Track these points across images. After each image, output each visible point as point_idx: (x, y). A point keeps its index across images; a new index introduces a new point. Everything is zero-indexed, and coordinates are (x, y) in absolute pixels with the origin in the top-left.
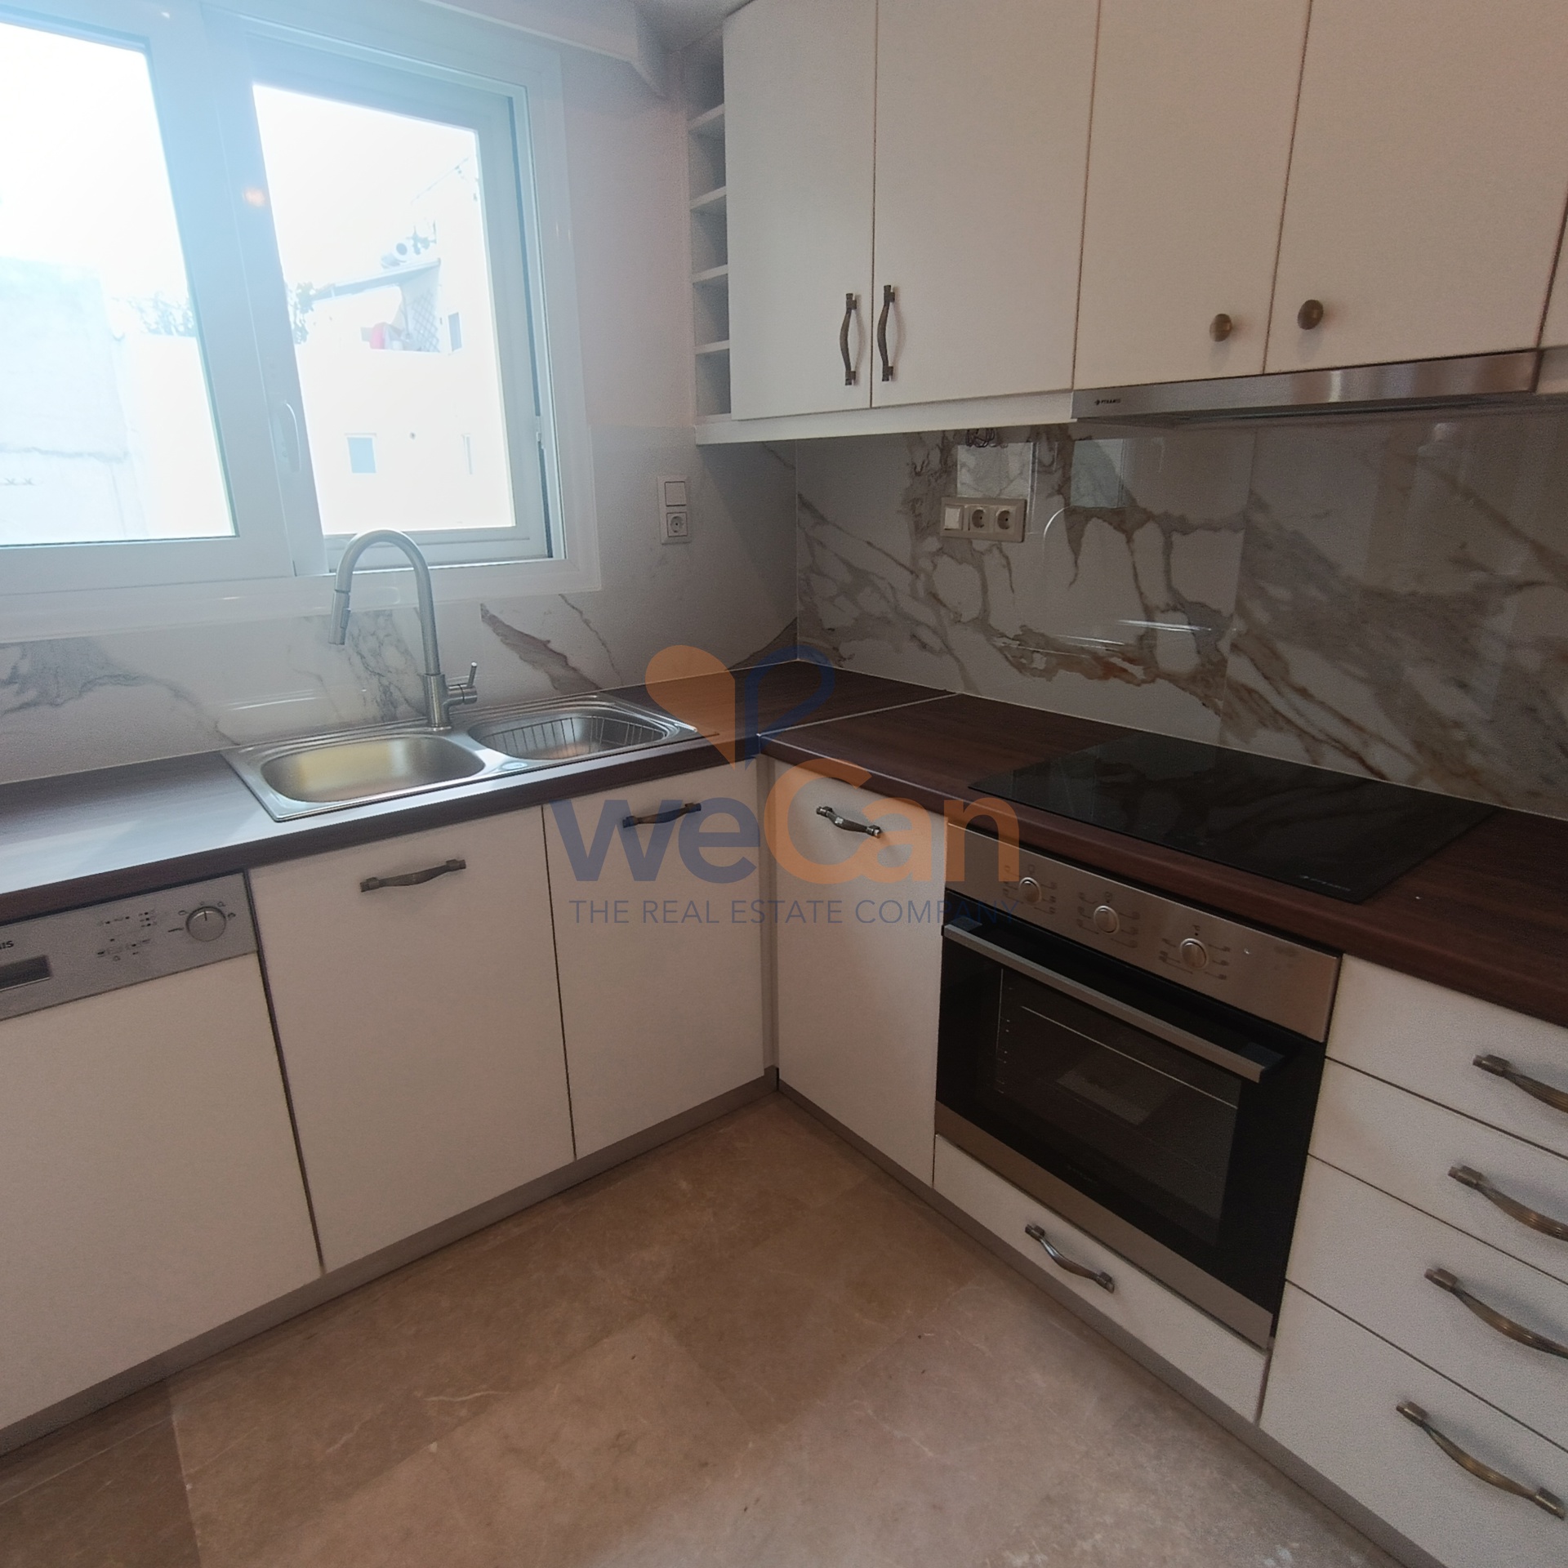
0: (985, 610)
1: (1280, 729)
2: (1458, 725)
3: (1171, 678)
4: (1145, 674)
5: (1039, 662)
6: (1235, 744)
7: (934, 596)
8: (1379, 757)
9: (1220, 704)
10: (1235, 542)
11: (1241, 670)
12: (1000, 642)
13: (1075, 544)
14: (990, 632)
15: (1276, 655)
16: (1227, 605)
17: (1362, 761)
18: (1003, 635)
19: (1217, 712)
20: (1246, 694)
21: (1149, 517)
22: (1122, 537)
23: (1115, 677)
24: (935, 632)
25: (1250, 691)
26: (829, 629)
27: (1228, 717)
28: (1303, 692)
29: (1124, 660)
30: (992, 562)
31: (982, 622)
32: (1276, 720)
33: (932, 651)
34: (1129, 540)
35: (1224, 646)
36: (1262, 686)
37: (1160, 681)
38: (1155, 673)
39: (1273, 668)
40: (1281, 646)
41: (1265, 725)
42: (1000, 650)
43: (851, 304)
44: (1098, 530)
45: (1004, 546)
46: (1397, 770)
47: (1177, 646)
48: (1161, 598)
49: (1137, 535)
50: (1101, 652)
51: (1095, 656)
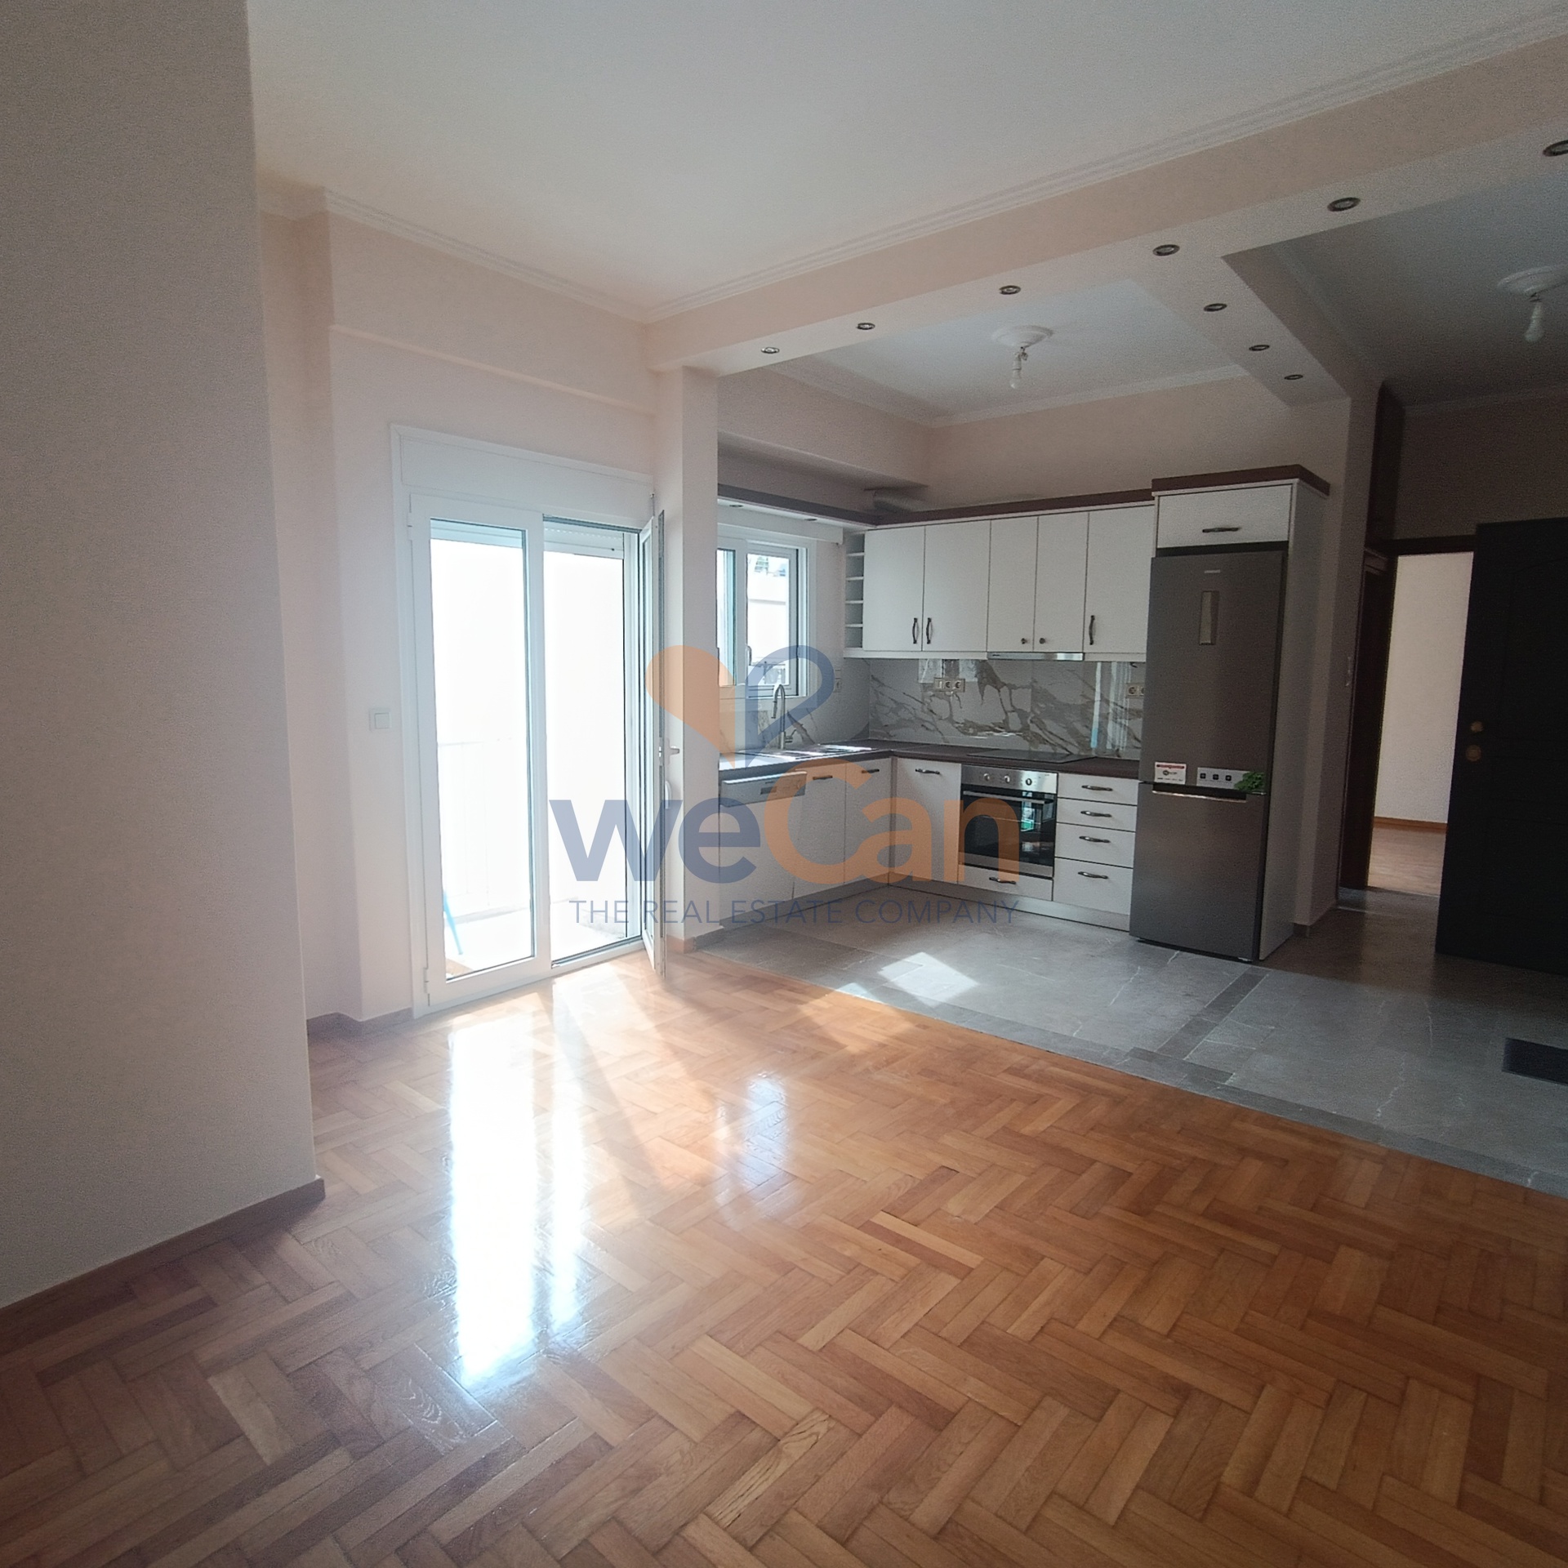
0: (951, 715)
1: (1045, 744)
2: (1086, 737)
3: (1012, 731)
4: (1006, 731)
5: (971, 731)
6: (1034, 750)
7: (931, 711)
8: (1071, 748)
9: (1029, 738)
10: (1029, 692)
11: (1034, 728)
12: (957, 725)
13: (983, 693)
14: (953, 722)
15: (1043, 723)
16: (1029, 710)
17: (1067, 750)
18: (957, 723)
19: (1028, 741)
20: (1036, 735)
21: (1005, 685)
22: (996, 690)
23: (997, 733)
24: (931, 724)
25: (1036, 733)
26: (885, 725)
27: (1031, 742)
28: (1051, 732)
29: (999, 728)
30: (953, 699)
31: (950, 719)
32: (1045, 742)
33: (931, 730)
34: (999, 691)
35: (1029, 721)
36: (1040, 732)
37: (1010, 733)
38: (1009, 731)
39: (1042, 726)
40: (1043, 720)
41: (1041, 743)
42: (957, 728)
43: (916, 620)
44: (989, 688)
45: (958, 694)
46: (1075, 751)
47: (1015, 721)
48: (1009, 708)
49: (1001, 690)
50: (992, 726)
51: (990, 727)
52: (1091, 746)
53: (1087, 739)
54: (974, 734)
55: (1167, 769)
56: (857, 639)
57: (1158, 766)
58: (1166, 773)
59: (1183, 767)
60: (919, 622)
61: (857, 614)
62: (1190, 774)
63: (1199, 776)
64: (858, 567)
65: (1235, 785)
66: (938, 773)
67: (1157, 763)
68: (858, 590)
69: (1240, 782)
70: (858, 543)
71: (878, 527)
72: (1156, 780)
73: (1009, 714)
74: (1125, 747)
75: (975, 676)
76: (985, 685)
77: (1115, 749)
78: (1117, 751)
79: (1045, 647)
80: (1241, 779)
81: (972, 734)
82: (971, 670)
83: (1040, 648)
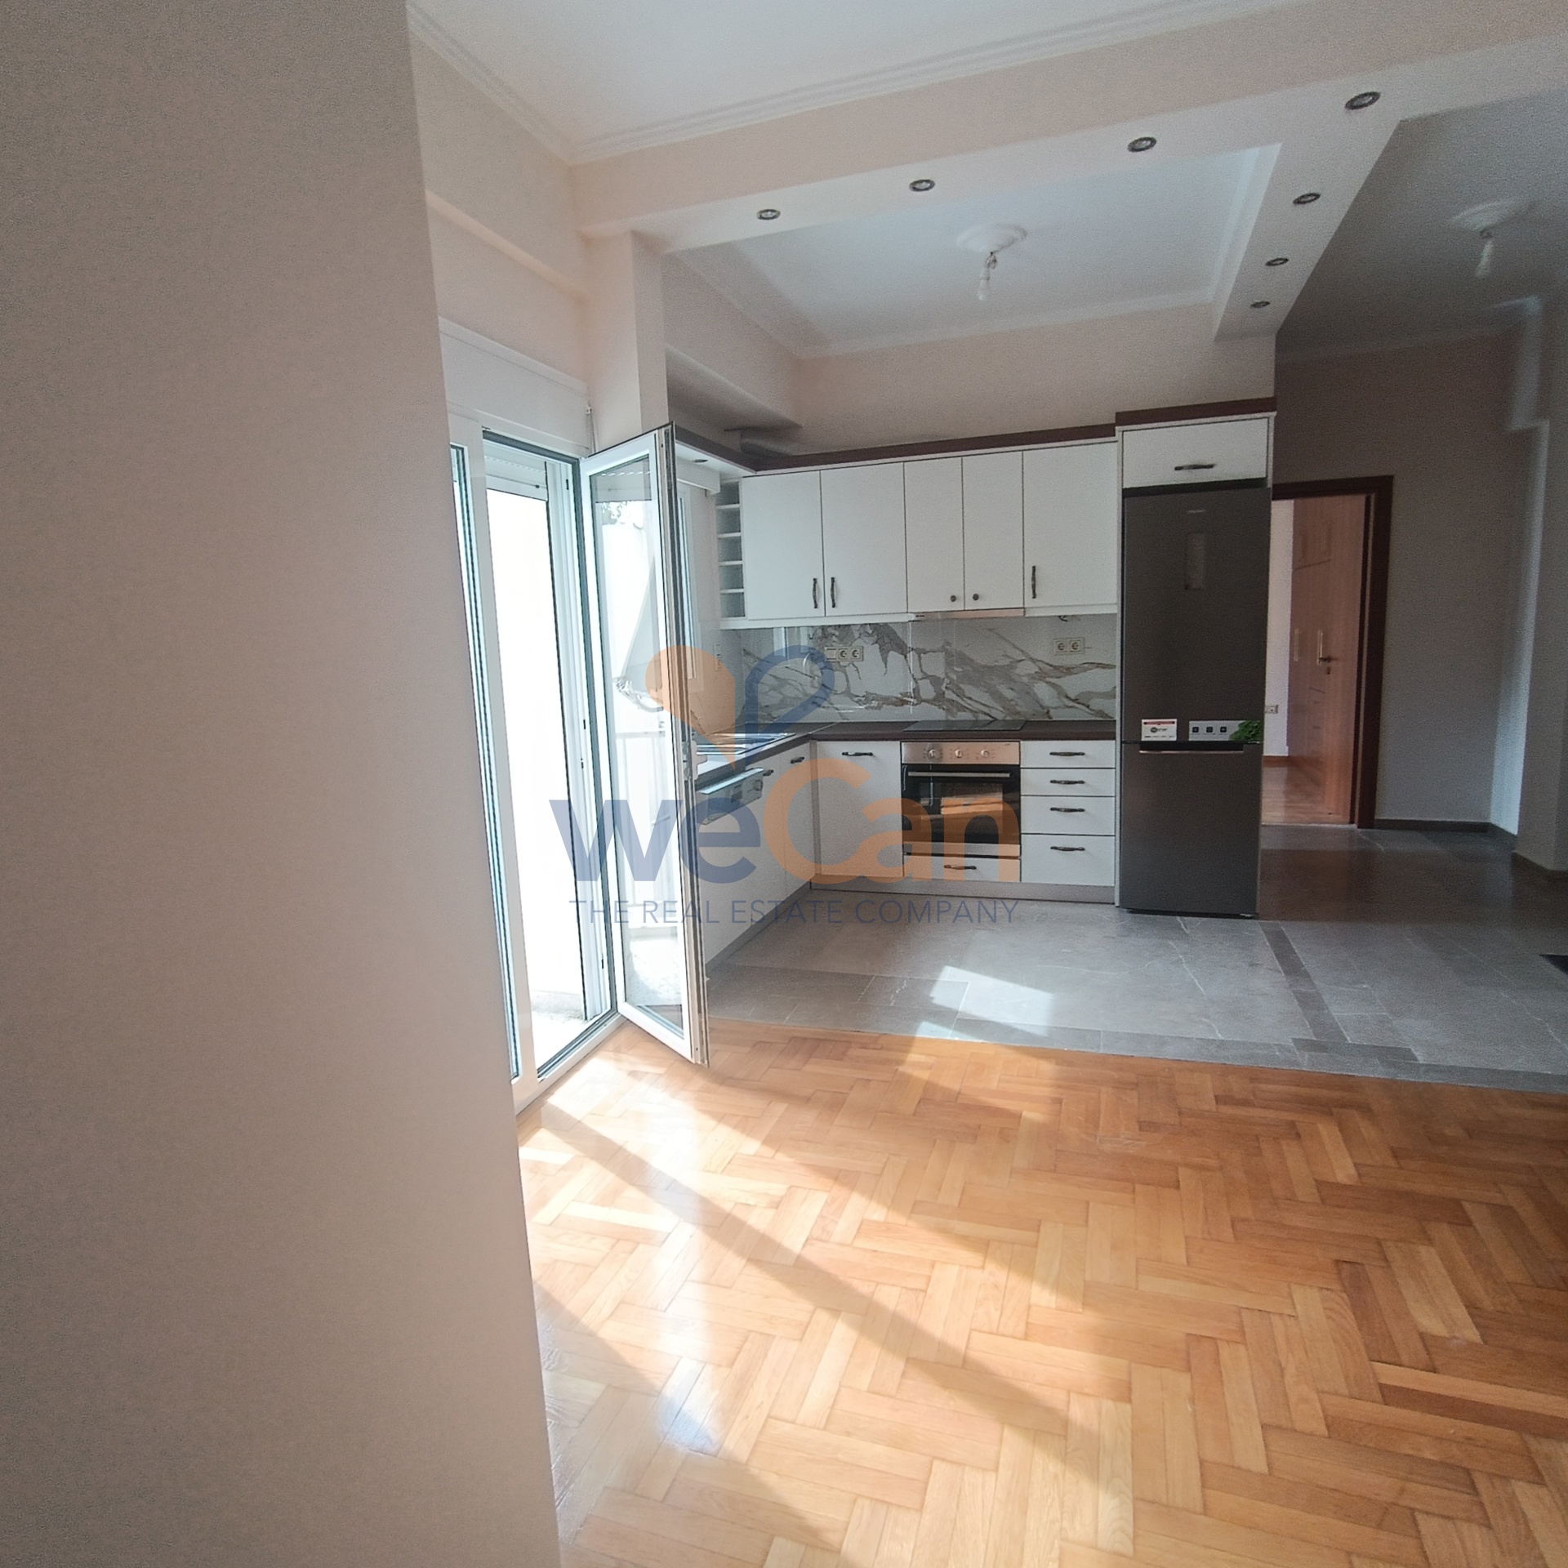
0: (848, 687)
1: (965, 711)
2: (1012, 700)
3: (925, 701)
4: (917, 701)
5: (875, 704)
6: (951, 719)
8: (995, 713)
9: (945, 707)
10: (941, 655)
11: (949, 695)
12: (856, 699)
13: (885, 661)
14: (852, 696)
15: (960, 688)
16: (942, 676)
17: (990, 716)
18: (857, 696)
19: (944, 709)
20: (954, 703)
21: (912, 649)
22: (902, 656)
23: (906, 704)
25: (953, 701)
26: (766, 706)
27: (947, 711)
28: (970, 698)
29: (909, 698)
30: (850, 670)
31: (848, 692)
32: (964, 709)
33: (826, 708)
34: (906, 657)
35: (943, 688)
36: (957, 698)
37: (923, 703)
38: (920, 700)
39: (960, 693)
40: (961, 685)
41: (960, 711)
42: (857, 702)
43: (815, 581)
44: (894, 657)
45: (855, 663)
46: (1000, 716)
47: (927, 691)
48: (919, 675)
49: (908, 655)
50: (899, 696)
51: (897, 698)
52: (1018, 709)
53: (1013, 703)
54: (879, 707)
55: (1156, 726)
56: (736, 606)
57: (1145, 723)
58: (1154, 730)
59: (1173, 723)
60: (820, 583)
61: (735, 577)
62: (1182, 730)
63: (1191, 729)
64: (732, 521)
65: (1231, 736)
66: (871, 754)
67: (1143, 721)
68: (733, 549)
69: (1236, 733)
70: (730, 493)
71: (759, 473)
72: (1143, 739)
73: (919, 682)
74: (1056, 708)
75: (876, 642)
76: (889, 652)
77: (1045, 711)
78: (1048, 712)
79: (979, 605)
80: (1237, 729)
81: (876, 708)
82: (870, 635)
83: (971, 605)
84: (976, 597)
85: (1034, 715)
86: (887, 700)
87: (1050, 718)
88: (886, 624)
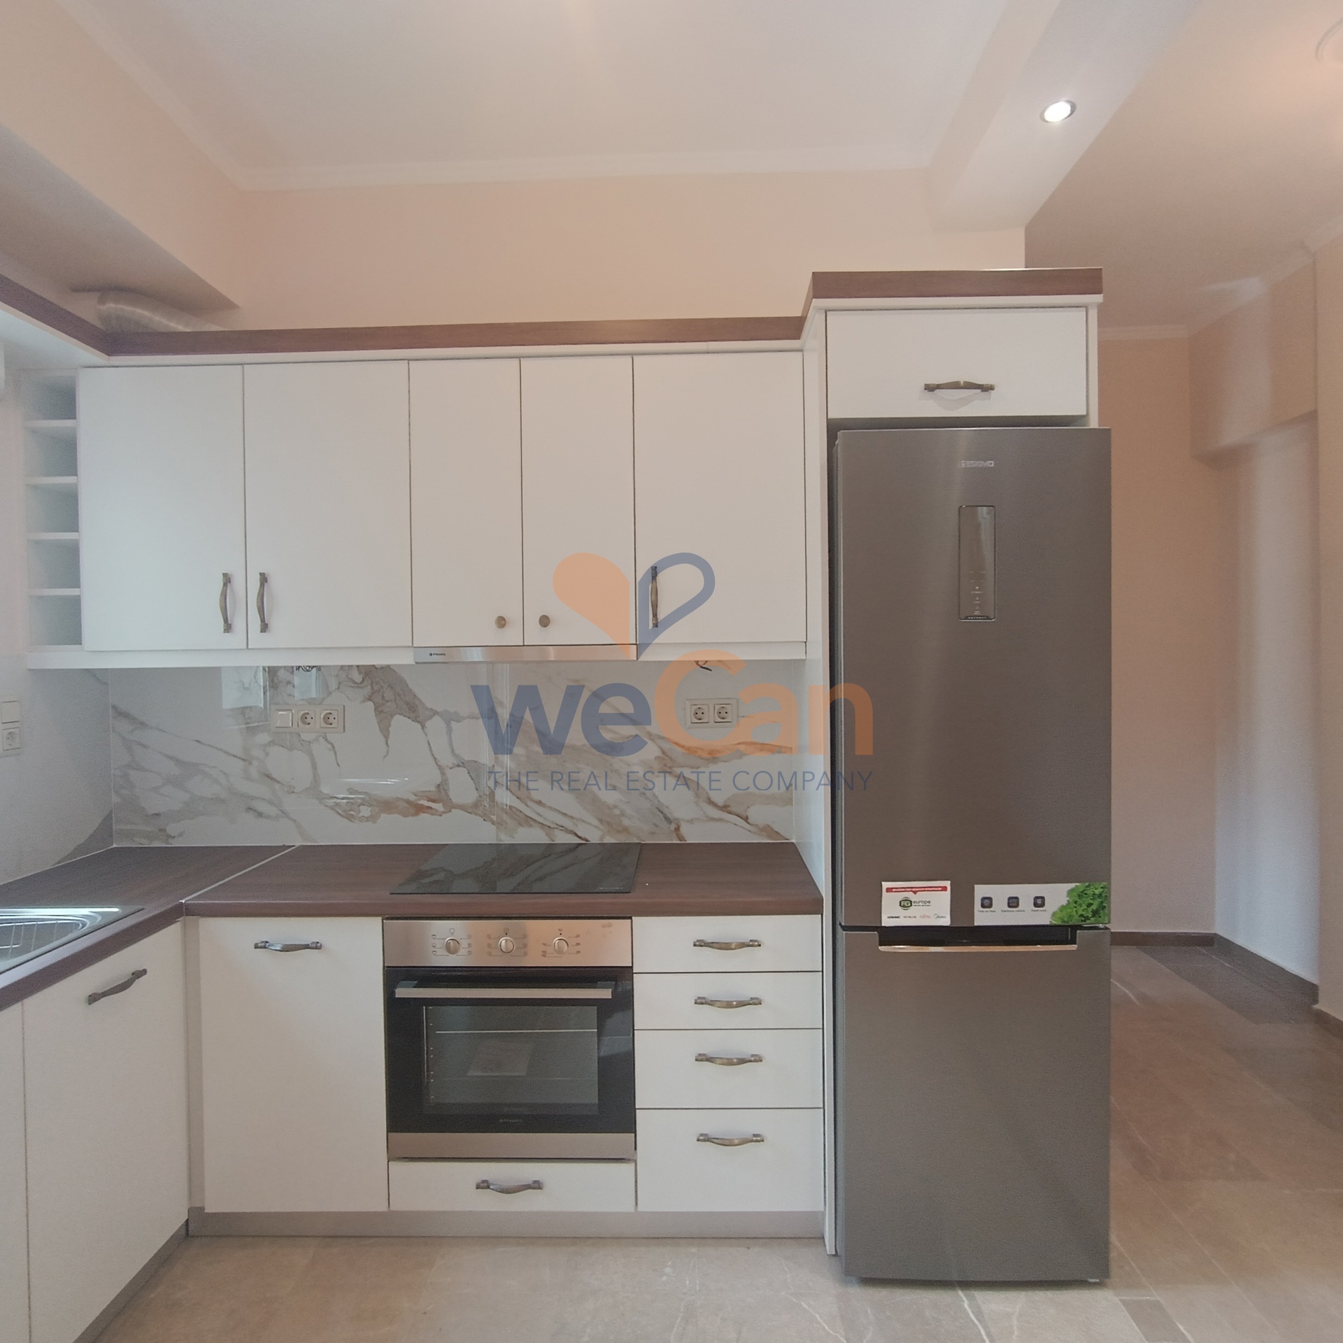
0: (316, 781)
1: (531, 826)
3: (462, 807)
4: (444, 808)
6: (506, 840)
7: (268, 776)
8: (583, 830)
9: (494, 818)
11: (503, 796)
12: (331, 802)
14: (321, 798)
16: (489, 763)
17: (576, 835)
18: (332, 798)
19: (493, 823)
20: (511, 810)
21: (435, 713)
22: (419, 726)
23: (424, 813)
24: (271, 803)
25: (510, 807)
26: (154, 814)
27: (499, 824)
29: (428, 801)
30: (319, 748)
31: (314, 790)
32: (528, 821)
33: (268, 817)
34: (423, 727)
36: (517, 804)
37: (454, 811)
38: (450, 806)
39: (523, 793)
41: (522, 826)
42: (332, 808)
43: (227, 580)
44: (400, 723)
45: (329, 737)
47: (462, 788)
48: (447, 760)
49: (428, 724)
50: (412, 798)
51: (408, 802)
52: (626, 822)
53: (617, 812)
54: (373, 818)
55: (910, 895)
56: (66, 624)
57: (889, 890)
59: (944, 889)
60: (238, 582)
61: (64, 564)
62: (962, 902)
63: (977, 902)
64: (61, 453)
65: (1054, 914)
66: (317, 946)
67: (886, 885)
68: (62, 509)
69: (1063, 908)
70: (60, 397)
71: (119, 360)
72: (886, 922)
73: (448, 772)
74: (691, 821)
75: (369, 699)
76: (392, 716)
77: (673, 826)
78: (677, 829)
79: (554, 635)
80: (1064, 901)
81: (368, 819)
82: (358, 686)
83: (535, 635)
84: (545, 621)
85: (653, 833)
86: (387, 806)
87: (680, 837)
88: (386, 669)
